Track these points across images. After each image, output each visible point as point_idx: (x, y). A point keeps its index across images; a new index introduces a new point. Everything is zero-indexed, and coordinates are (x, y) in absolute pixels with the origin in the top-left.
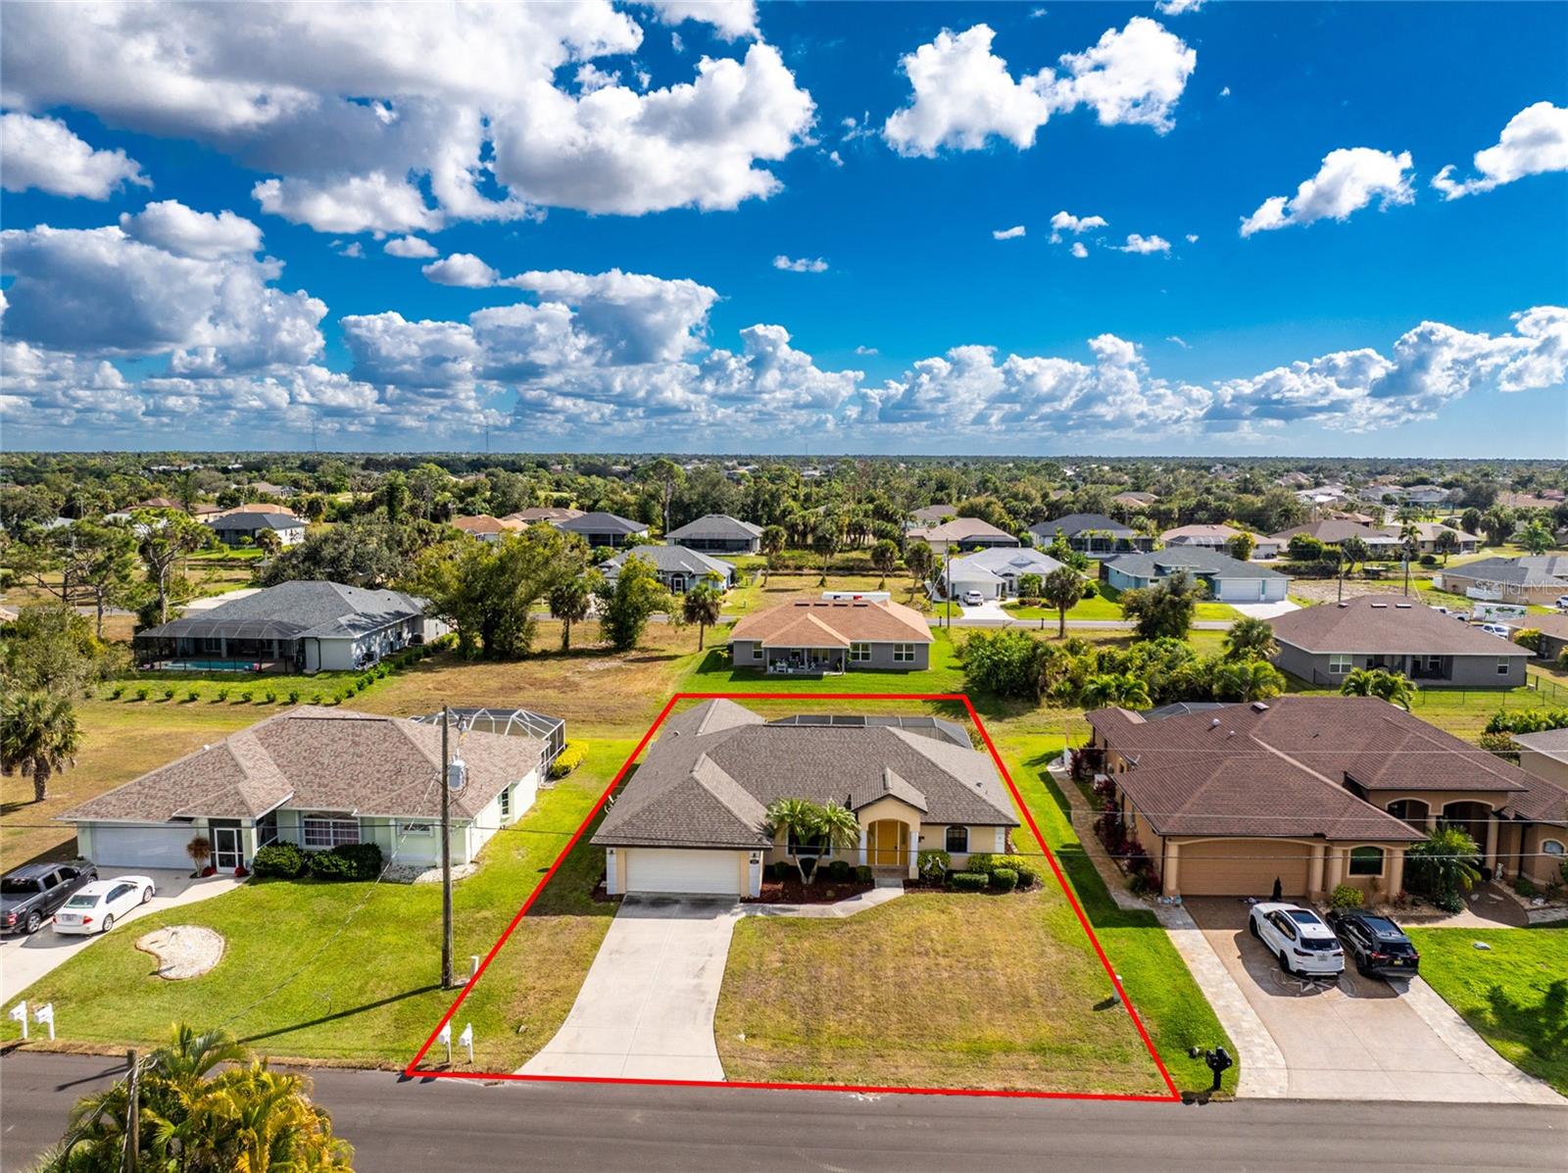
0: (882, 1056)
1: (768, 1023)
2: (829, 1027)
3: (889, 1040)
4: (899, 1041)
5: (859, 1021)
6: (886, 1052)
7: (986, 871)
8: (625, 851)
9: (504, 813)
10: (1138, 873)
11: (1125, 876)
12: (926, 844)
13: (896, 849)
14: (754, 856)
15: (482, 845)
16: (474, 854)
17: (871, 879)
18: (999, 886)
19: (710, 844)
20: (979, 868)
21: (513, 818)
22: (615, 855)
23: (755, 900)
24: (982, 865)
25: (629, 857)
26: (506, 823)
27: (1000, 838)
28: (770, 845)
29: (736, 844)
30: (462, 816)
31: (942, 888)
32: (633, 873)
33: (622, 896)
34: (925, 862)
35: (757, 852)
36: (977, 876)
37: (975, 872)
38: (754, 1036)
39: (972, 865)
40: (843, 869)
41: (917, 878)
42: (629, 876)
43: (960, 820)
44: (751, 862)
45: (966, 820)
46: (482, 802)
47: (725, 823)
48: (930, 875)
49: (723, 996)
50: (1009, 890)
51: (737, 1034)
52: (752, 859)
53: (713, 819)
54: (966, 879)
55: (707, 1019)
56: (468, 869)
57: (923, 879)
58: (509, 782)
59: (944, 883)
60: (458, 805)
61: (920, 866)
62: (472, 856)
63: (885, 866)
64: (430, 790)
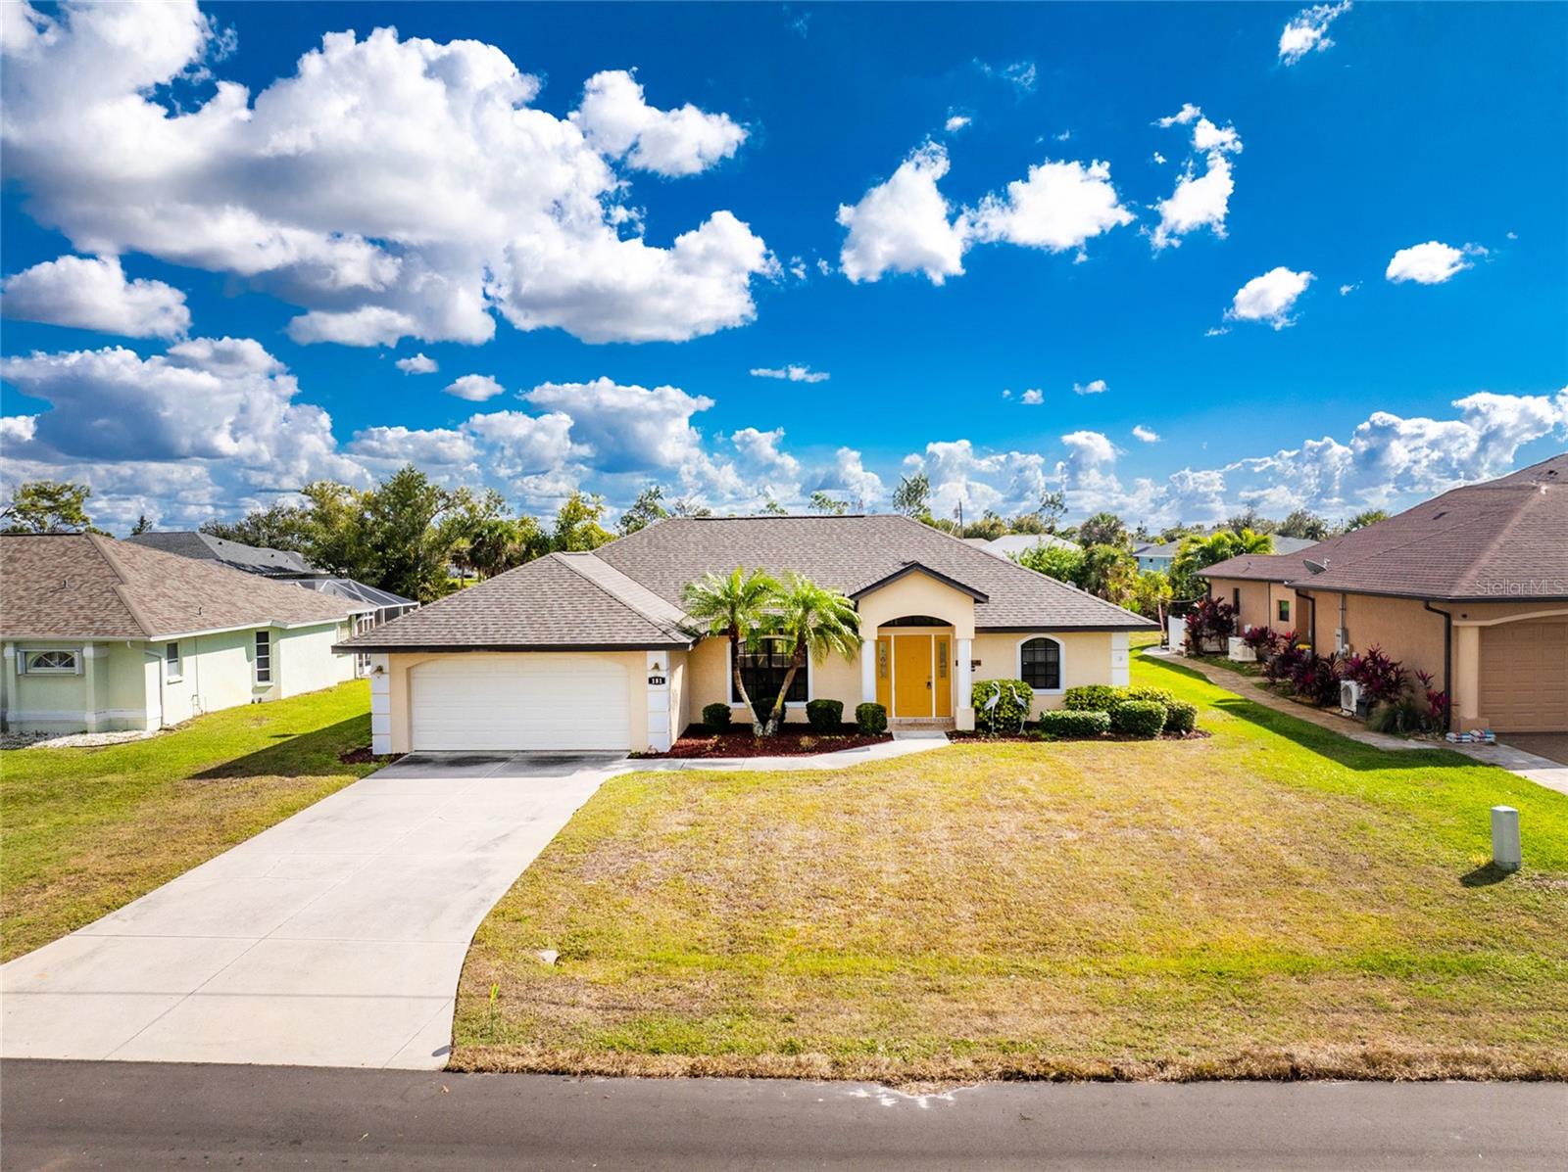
0: (940, 990)
1: (627, 928)
2: (793, 933)
3: (957, 957)
4: (982, 956)
5: (872, 918)
6: (953, 981)
7: (1103, 707)
8: (409, 669)
9: (260, 680)
10: (1392, 701)
11: (1355, 720)
12: (984, 674)
13: (929, 684)
14: (657, 667)
15: (199, 713)
16: (171, 721)
17: (886, 731)
18: (1131, 731)
19: (567, 641)
20: (1089, 704)
21: (279, 689)
22: (388, 676)
23: (658, 755)
24: (1094, 698)
25: (414, 682)
26: (265, 696)
27: (1121, 659)
28: (684, 639)
29: (618, 640)
30: (131, 634)
31: (1022, 737)
32: (424, 714)
33: (399, 755)
34: (987, 694)
35: (661, 657)
36: (1088, 714)
37: (1083, 709)
38: (584, 956)
39: (1074, 700)
40: (833, 708)
41: (973, 728)
42: (416, 722)
43: (1047, 622)
44: (650, 681)
45: (1057, 622)
46: (186, 627)
47: (601, 612)
48: (996, 721)
49: (530, 877)
50: (1151, 737)
51: (537, 948)
52: (652, 674)
53: (580, 607)
54: (1068, 719)
55: (468, 918)
56: (145, 735)
57: (984, 729)
58: (266, 620)
59: (1025, 733)
60: (133, 620)
61: (977, 703)
62: (165, 721)
63: (911, 719)
64: (95, 605)
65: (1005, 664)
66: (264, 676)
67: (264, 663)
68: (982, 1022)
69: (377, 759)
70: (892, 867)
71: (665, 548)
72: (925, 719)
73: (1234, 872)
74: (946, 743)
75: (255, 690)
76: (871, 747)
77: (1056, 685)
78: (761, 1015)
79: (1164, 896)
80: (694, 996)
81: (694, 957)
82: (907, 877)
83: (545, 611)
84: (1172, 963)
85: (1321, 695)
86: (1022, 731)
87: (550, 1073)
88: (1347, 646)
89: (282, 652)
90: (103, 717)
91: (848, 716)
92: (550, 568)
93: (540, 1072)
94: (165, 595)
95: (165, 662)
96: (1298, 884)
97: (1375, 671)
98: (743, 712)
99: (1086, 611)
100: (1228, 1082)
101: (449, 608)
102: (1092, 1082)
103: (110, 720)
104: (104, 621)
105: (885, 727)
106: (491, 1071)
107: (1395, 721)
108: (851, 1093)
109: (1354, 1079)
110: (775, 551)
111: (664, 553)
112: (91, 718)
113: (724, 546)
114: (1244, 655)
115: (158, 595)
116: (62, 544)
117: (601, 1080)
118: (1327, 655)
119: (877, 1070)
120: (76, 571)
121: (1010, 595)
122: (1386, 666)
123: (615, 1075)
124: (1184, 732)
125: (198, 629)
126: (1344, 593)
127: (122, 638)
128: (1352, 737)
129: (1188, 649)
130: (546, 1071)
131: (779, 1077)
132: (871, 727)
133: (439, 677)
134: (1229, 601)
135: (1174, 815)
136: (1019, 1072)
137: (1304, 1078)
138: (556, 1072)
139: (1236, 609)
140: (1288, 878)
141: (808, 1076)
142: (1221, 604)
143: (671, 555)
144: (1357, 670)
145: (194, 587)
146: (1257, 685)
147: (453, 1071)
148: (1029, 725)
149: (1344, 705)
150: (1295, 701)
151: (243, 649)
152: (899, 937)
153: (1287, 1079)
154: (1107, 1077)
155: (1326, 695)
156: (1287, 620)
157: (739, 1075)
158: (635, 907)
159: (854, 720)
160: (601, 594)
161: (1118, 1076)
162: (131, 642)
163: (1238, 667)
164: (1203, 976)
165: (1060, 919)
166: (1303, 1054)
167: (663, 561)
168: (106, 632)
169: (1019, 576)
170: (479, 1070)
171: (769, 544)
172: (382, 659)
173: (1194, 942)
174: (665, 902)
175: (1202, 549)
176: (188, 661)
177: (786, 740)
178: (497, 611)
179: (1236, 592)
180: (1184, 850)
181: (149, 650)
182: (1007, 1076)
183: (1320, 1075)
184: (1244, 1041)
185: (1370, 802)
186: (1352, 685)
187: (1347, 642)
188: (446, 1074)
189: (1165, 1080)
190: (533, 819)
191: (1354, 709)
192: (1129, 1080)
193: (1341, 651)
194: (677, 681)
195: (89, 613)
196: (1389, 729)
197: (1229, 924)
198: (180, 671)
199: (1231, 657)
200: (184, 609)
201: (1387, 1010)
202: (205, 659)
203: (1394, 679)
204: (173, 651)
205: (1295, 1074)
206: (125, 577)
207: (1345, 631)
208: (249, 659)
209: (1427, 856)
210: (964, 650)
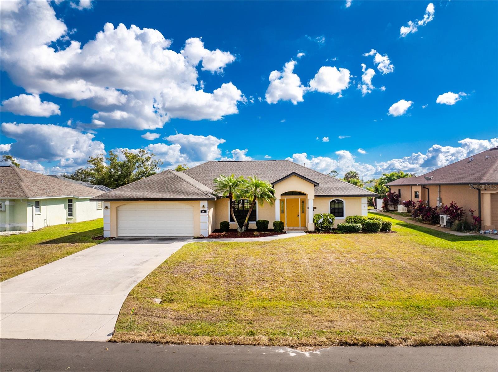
0: (310, 313)
1: (189, 291)
2: (252, 293)
3: (315, 301)
4: (325, 301)
5: (282, 288)
6: (314, 310)
7: (359, 223)
8: (117, 208)
9: (69, 216)
10: (459, 221)
11: (446, 228)
12: (318, 212)
13: (298, 215)
14: (204, 207)
15: (47, 226)
16: (36, 228)
17: (283, 231)
18: (369, 230)
19: (172, 197)
20: (354, 222)
21: (76, 219)
22: (109, 210)
23: (204, 238)
24: (356, 220)
25: (119, 213)
26: (71, 221)
27: (365, 207)
28: (214, 197)
29: (190, 197)
30: (22, 197)
31: (331, 233)
32: (123, 223)
33: (113, 238)
34: (319, 218)
35: (205, 203)
36: (354, 224)
37: (352, 223)
38: (172, 301)
39: (349, 220)
40: (265, 223)
41: (314, 230)
42: (119, 226)
43: (339, 194)
44: (201, 212)
45: (343, 193)
46: (42, 195)
47: (184, 188)
48: (322, 227)
49: (153, 274)
50: (377, 232)
51: (153, 298)
52: (201, 209)
53: (177, 186)
54: (347, 226)
55: (128, 287)
56: (26, 232)
57: (317, 230)
58: (71, 195)
59: (332, 231)
60: (23, 192)
61: (315, 221)
62: (34, 228)
63: (292, 228)
64: (11, 188)
65: (325, 208)
66: (70, 215)
67: (71, 211)
68: (327, 324)
69: (105, 239)
70: (289, 271)
71: (208, 171)
72: (297, 228)
73: (416, 273)
74: (305, 234)
75: (67, 219)
76: (279, 235)
77: (342, 216)
78: (240, 321)
79: (391, 280)
80: (213, 315)
81: (214, 301)
82: (294, 274)
83: (165, 188)
84: (398, 303)
85: (433, 220)
86: (331, 231)
87: (152, 343)
88: (441, 204)
89: (77, 206)
90: (12, 226)
91: (271, 226)
92: (167, 174)
93: (148, 342)
94: (36, 186)
95: (34, 207)
96: (440, 276)
97: (453, 211)
98: (234, 225)
99: (353, 190)
100: (433, 346)
101: (131, 187)
102: (377, 346)
103: (14, 227)
104: (13, 193)
105: (283, 229)
106: (128, 342)
107: (462, 227)
108: (277, 351)
109: (486, 345)
110: (245, 171)
111: (207, 172)
112: (7, 226)
113: (228, 170)
114: (403, 210)
115: (34, 185)
116: (3, 170)
117: (173, 345)
118: (434, 207)
119: (287, 342)
120: (6, 178)
121: (326, 185)
122: (457, 209)
123: (179, 344)
124: (388, 231)
125: (47, 197)
126: (440, 185)
127: (19, 198)
128: (447, 232)
129: (384, 209)
130: (150, 342)
131: (247, 345)
132: (279, 229)
133: (127, 209)
134: (397, 193)
135: (390, 255)
136: (346, 342)
137: (465, 345)
138: (154, 342)
139: (399, 196)
140: (437, 275)
141: (259, 344)
142: (395, 194)
143: (210, 173)
144: (446, 211)
145: (47, 184)
146: (409, 219)
147: (112, 342)
148: (333, 229)
149: (441, 223)
150: (423, 223)
151: (63, 205)
152: (292, 294)
153: (458, 345)
154: (383, 344)
155: (435, 220)
156: (418, 198)
157: (230, 344)
158: (192, 284)
159: (273, 228)
160: (185, 182)
161: (387, 344)
162: (22, 199)
163: (402, 214)
164: (412, 308)
165: (353, 288)
166: (462, 335)
167: (207, 174)
168: (13, 196)
169: (329, 179)
170: (123, 341)
171: (243, 169)
172: (108, 204)
173: (406, 296)
174: (203, 282)
175: (387, 177)
176: (43, 208)
177: (249, 233)
178: (148, 188)
179: (399, 190)
180: (396, 265)
181: (29, 203)
182: (341, 344)
183: (472, 343)
184: (436, 331)
185: (458, 251)
186: (445, 216)
187: (441, 202)
188: (109, 343)
189: (408, 345)
190: (157, 256)
191: (445, 224)
192: (392, 345)
193: (439, 205)
194: (211, 212)
195: (8, 190)
196: (459, 229)
197: (417, 290)
198: (40, 211)
199: (398, 211)
200: (43, 190)
201: (488, 320)
202: (50, 207)
203: (459, 213)
204: (38, 204)
205: (461, 343)
206: (23, 180)
207: (441, 199)
208: (65, 209)
209: (486, 267)
210: (311, 203)
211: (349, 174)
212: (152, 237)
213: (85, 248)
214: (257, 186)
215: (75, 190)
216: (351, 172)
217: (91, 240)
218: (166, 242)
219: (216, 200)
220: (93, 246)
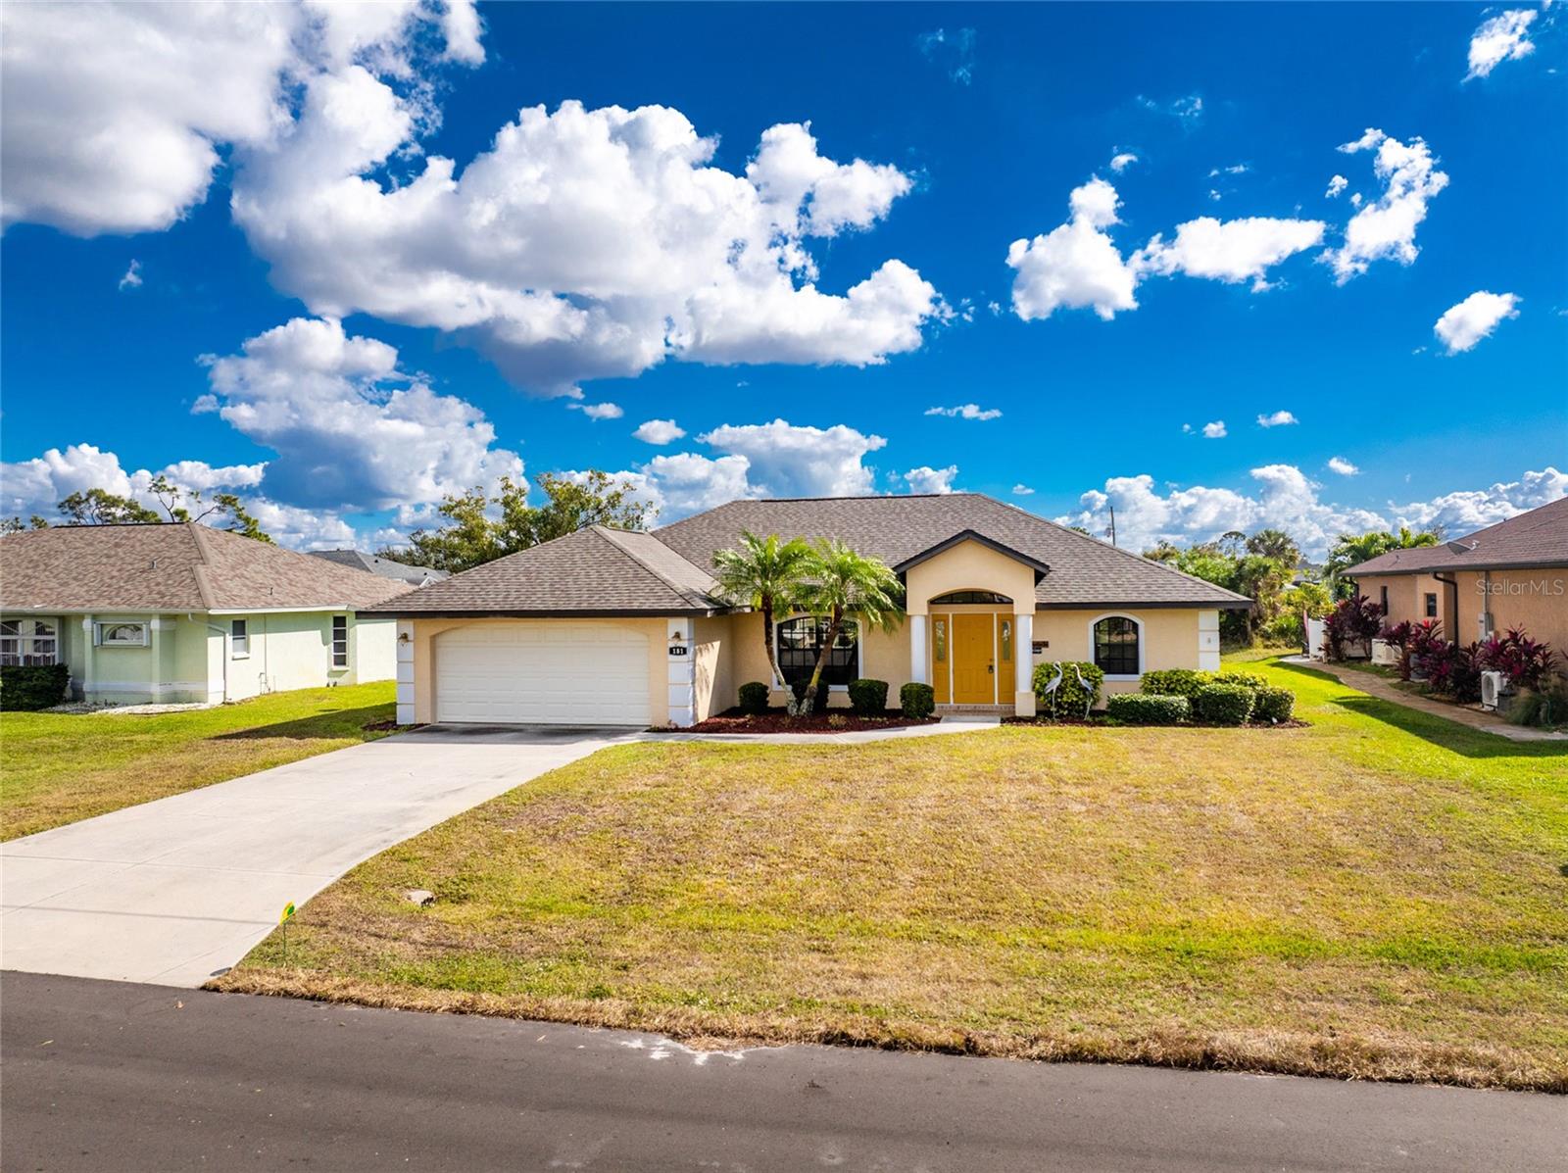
0: (826, 951)
1: (522, 875)
2: (697, 888)
3: (871, 918)
4: (904, 921)
5: (797, 877)
6: (848, 942)
7: (1182, 692)
8: (434, 638)
9: (336, 663)
10: (1536, 689)
11: (1496, 715)
12: (1047, 657)
13: (991, 668)
14: (677, 636)
15: (267, 691)
16: (235, 696)
17: (933, 715)
18: (1212, 718)
19: (584, 606)
20: (1167, 689)
21: (355, 674)
22: (412, 644)
23: (677, 730)
24: (1172, 683)
25: (440, 651)
26: (340, 681)
27: (1209, 641)
28: (705, 606)
29: (635, 606)
30: (193, 607)
31: (1088, 724)
32: (448, 684)
33: (422, 725)
34: (1048, 676)
35: (682, 625)
36: (1162, 698)
37: (1159, 693)
38: (462, 899)
39: (1153, 683)
40: (878, 690)
41: (1033, 714)
42: (440, 692)
43: (1122, 598)
44: (671, 652)
45: (1134, 597)
46: (252, 603)
47: (625, 580)
48: (1059, 705)
49: (452, 823)
50: (1236, 723)
51: (408, 887)
52: (671, 644)
53: (606, 575)
54: (1137, 702)
55: (356, 855)
56: (203, 706)
57: (1043, 716)
58: (341, 604)
59: (1090, 719)
60: (199, 595)
61: (1038, 686)
62: (228, 696)
63: (970, 706)
64: (170, 582)
65: (1077, 645)
66: (340, 660)
67: (340, 647)
68: (848, 983)
69: (400, 727)
71: (724, 529)
72: (987, 706)
75: (331, 674)
76: (910, 728)
77: (1136, 671)
78: (596, 961)
79: (1161, 870)
80: (540, 940)
81: (575, 905)
83: (570, 579)
85: (1459, 690)
86: (1087, 718)
87: (306, 998)
88: (1491, 633)
89: (359, 637)
90: (168, 689)
91: (893, 701)
92: (587, 540)
93: (296, 997)
94: (243, 576)
95: (229, 638)
96: (1340, 865)
97: (1519, 657)
98: (780, 693)
99: (1169, 587)
100: (1115, 1066)
101: (477, 577)
102: (933, 1053)
103: (175, 693)
104: (173, 595)
105: (932, 709)
106: (247, 992)
107: (1539, 710)
108: (624, 1043)
109: (1290, 1072)
110: (836, 530)
111: (723, 533)
112: (156, 689)
113: (786, 527)
114: (1388, 657)
115: (236, 576)
116: (164, 532)
117: (354, 1008)
118: (1469, 644)
119: (673, 1022)
120: (168, 554)
121: (1085, 571)
122: (1531, 650)
123: (374, 1005)
124: (1275, 720)
125: (263, 607)
126: (1487, 570)
127: (184, 611)
128: (1482, 729)
129: (1328, 655)
130: (303, 997)
131: (555, 1021)
132: (919, 707)
133: (465, 645)
134: (1375, 599)
135: (1216, 791)
136: (844, 1035)
137: (1219, 1067)
138: (313, 998)
139: (1384, 608)
140: (1330, 857)
141: (588, 1022)
142: (1365, 603)
143: (729, 535)
144: (1498, 655)
145: (277, 572)
146: (1391, 685)
147: (209, 990)
148: (1093, 713)
149: (1485, 700)
150: (1431, 699)
151: (319, 632)
152: (817, 897)
153: (1194, 1067)
154: (954, 1048)
155: (1467, 690)
156: (1435, 615)
157: (512, 1016)
158: (542, 855)
159: (899, 706)
160: (631, 563)
161: (970, 1048)
162: (193, 614)
163: (1380, 671)
164: (1167, 955)
165: (1017, 888)
166: (1227, 1039)
167: (719, 540)
168: (172, 605)
169: (1098, 552)
170: (236, 990)
171: (832, 523)
172: (409, 627)
173: (1175, 919)
174: (577, 852)
175: (1353, 548)
176: (256, 640)
177: (819, 718)
178: (523, 579)
179: (1384, 589)
180: (1210, 826)
181: (214, 624)
182: (828, 1039)
183: (1244, 1064)
184: (1171, 1023)
185: (1474, 786)
186: (1495, 676)
187: (1492, 629)
188: (204, 992)
189: (1029, 1057)
190: (501, 777)
191: (1495, 702)
192: (984, 1054)
193: (1486, 638)
194: (709, 658)
195: (162, 588)
196: (1530, 721)
197: (1230, 903)
198: (247, 648)
199: (1373, 661)
200: (257, 590)
201: (1390, 1002)
202: (273, 638)
203: (1541, 664)
204: (239, 627)
205: (1209, 1062)
206: (208, 559)
207: (1489, 616)
208: (325, 643)
209: (1523, 842)
210: (1025, 632)
211: (1262, 541)
212: (529, 727)
213: (322, 752)
214: (844, 573)
215: (359, 588)
216: (1269, 535)
217: (359, 729)
218: (558, 740)
219: (709, 614)
220: (351, 745)
